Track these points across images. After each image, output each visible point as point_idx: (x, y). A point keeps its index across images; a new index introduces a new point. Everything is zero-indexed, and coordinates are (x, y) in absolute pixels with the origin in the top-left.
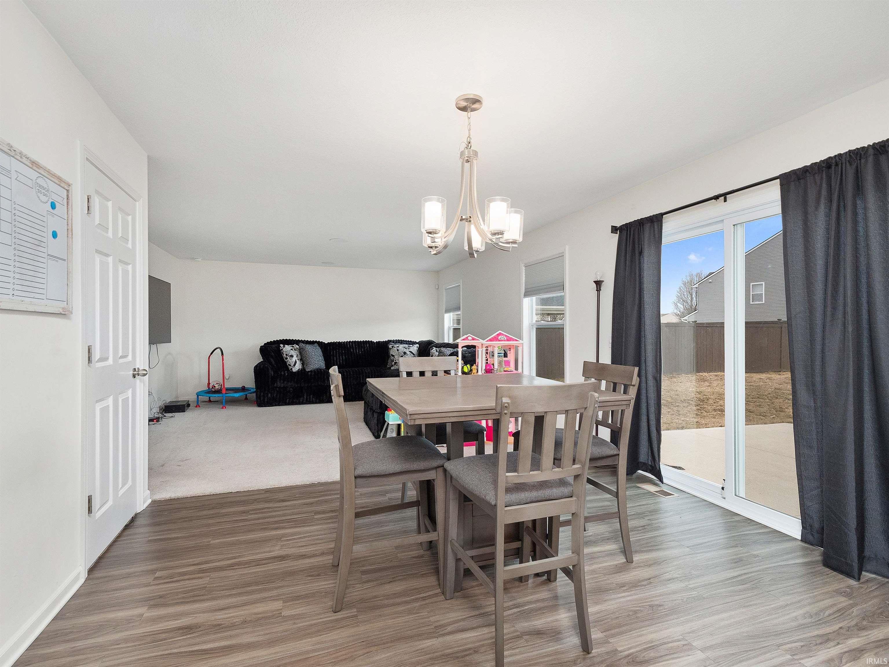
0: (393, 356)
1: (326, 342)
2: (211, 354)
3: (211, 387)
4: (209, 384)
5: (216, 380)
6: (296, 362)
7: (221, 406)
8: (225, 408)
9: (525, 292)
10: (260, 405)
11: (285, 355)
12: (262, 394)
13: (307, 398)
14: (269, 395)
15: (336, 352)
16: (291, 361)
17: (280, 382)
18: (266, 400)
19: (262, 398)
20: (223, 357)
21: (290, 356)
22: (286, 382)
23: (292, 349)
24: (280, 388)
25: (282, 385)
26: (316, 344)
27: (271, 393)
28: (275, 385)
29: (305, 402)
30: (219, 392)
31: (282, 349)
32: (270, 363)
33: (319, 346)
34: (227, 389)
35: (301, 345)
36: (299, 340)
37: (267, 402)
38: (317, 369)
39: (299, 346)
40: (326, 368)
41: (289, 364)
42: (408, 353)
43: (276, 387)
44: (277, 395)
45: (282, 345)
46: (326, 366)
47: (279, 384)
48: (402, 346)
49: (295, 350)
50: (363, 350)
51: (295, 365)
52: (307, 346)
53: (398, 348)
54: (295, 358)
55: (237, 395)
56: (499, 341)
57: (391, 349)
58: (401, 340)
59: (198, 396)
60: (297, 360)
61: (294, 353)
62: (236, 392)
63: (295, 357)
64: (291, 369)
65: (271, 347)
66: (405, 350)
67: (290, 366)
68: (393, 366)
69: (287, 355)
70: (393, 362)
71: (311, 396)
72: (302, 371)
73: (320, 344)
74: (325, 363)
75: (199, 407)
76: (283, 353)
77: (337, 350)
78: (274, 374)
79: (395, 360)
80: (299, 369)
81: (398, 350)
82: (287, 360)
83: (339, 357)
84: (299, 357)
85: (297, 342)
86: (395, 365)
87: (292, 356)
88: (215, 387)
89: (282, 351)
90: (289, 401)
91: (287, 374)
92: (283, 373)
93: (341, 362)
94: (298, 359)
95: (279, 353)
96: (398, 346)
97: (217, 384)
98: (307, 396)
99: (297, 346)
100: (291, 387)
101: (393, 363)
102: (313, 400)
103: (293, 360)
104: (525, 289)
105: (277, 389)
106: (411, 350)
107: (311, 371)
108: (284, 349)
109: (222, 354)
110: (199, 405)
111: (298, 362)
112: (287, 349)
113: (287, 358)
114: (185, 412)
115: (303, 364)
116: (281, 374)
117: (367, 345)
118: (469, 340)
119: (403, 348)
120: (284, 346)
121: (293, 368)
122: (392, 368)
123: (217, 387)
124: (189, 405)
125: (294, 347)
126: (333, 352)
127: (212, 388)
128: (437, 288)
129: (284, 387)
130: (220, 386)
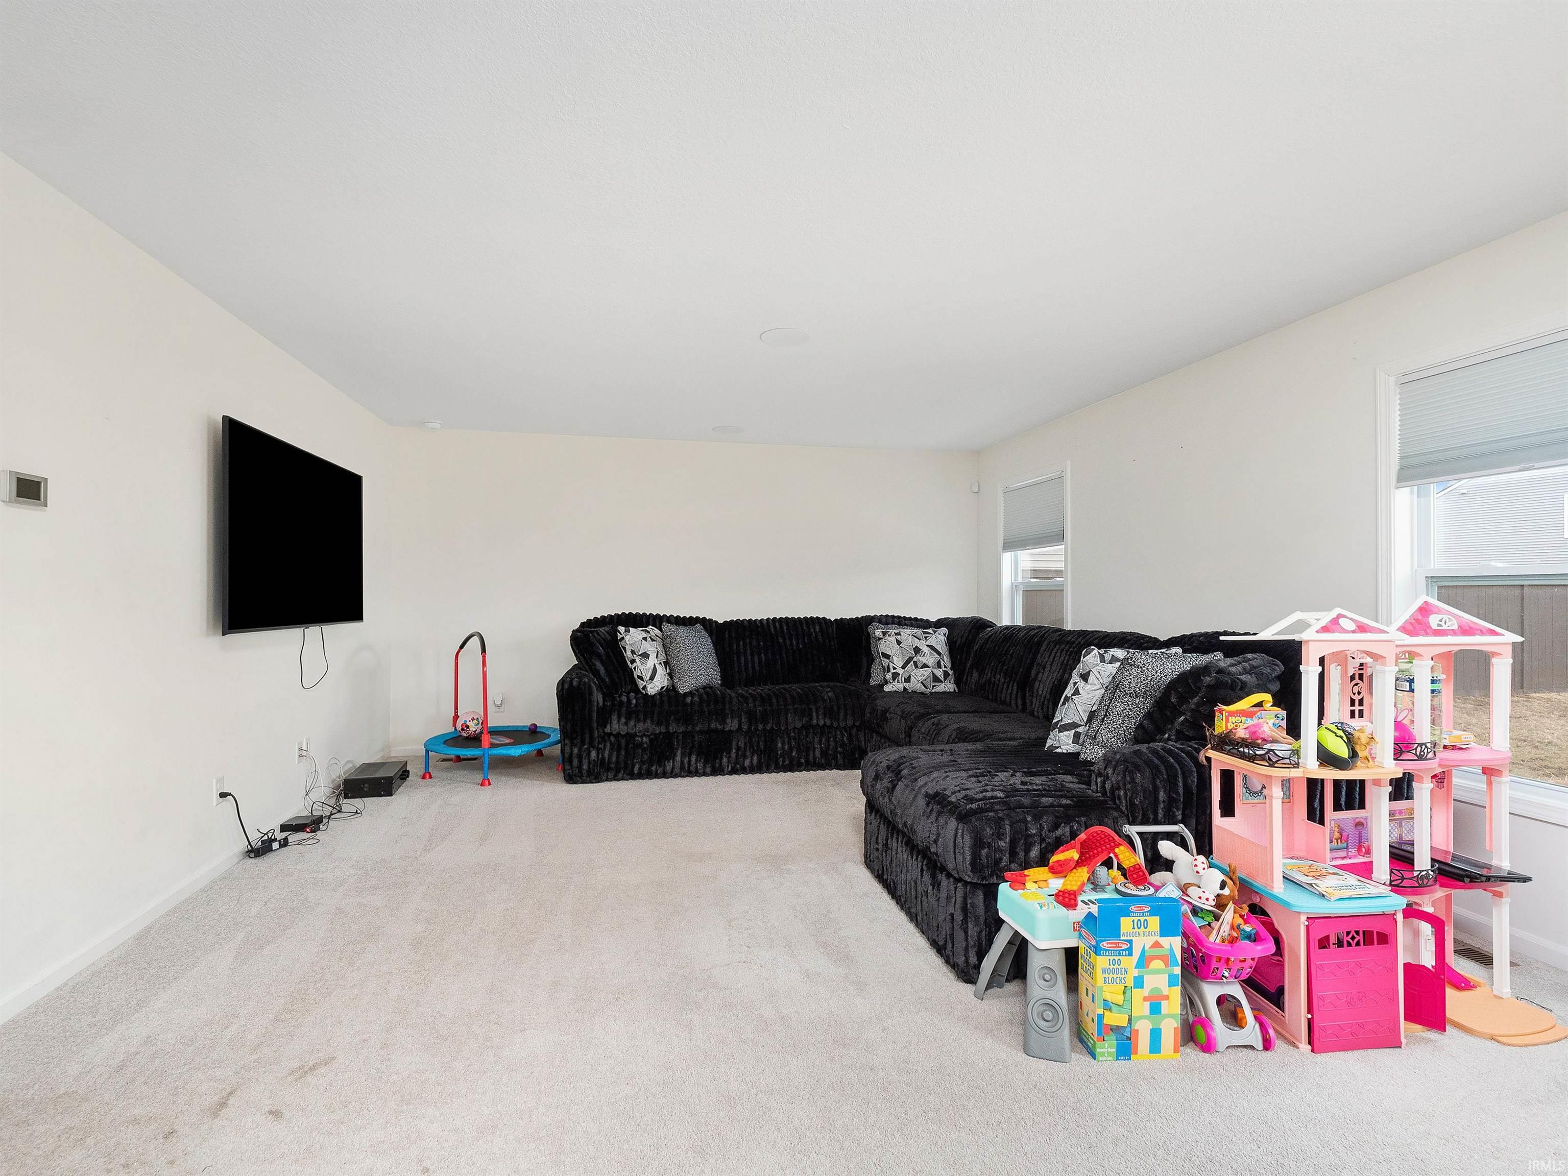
0: (887, 657)
1: (721, 621)
2: (462, 647)
3: (459, 728)
4: (456, 717)
5: (470, 710)
6: (655, 670)
7: (479, 778)
8: (489, 784)
9: (1402, 468)
10: (571, 778)
11: (629, 653)
12: (576, 751)
13: (682, 762)
14: (594, 754)
15: (745, 646)
16: (642, 669)
17: (619, 722)
18: (585, 767)
19: (575, 762)
20: (484, 657)
21: (640, 655)
22: (632, 723)
23: (645, 639)
24: (618, 735)
25: (624, 730)
26: (698, 626)
27: (598, 750)
28: (608, 730)
29: (677, 770)
30: (474, 740)
31: (623, 638)
32: (596, 673)
33: (706, 629)
34: (496, 732)
35: (666, 626)
36: (658, 615)
37: (589, 771)
38: (704, 688)
39: (661, 630)
40: (721, 685)
41: (638, 676)
42: (926, 649)
43: (610, 734)
44: (610, 756)
45: (622, 629)
46: (722, 680)
47: (616, 726)
48: (908, 631)
49: (653, 640)
50: (806, 641)
51: (652, 678)
52: (682, 629)
53: (899, 637)
54: (652, 661)
55: (516, 751)
56: (1438, 633)
57: (880, 639)
58: (899, 617)
59: (427, 752)
60: (657, 666)
61: (651, 648)
62: (516, 743)
63: (653, 656)
64: (644, 688)
65: (598, 633)
66: (917, 643)
67: (642, 679)
68: (886, 682)
69: (633, 652)
70: (889, 671)
71: (693, 758)
72: (669, 693)
73: (707, 625)
74: (721, 672)
75: (430, 777)
76: (624, 648)
77: (748, 641)
78: (604, 700)
79: (894, 668)
80: (662, 688)
81: (899, 643)
82: (635, 664)
83: (752, 655)
84: (662, 657)
85: (657, 620)
86: (894, 680)
87: (645, 656)
88: (468, 727)
89: (622, 643)
90: (640, 769)
91: (634, 701)
92: (624, 699)
93: (757, 668)
94: (660, 663)
95: (614, 647)
96: (896, 631)
97: (473, 719)
98: (683, 755)
99: (657, 631)
100: (645, 735)
101: (889, 676)
102: (697, 767)
103: (648, 666)
104: (1402, 458)
105: (612, 739)
106: (932, 641)
107: (690, 693)
108: (627, 638)
109: (484, 650)
110: (430, 773)
111: (661, 671)
112: (632, 638)
113: (633, 661)
114: (391, 795)
115: (671, 675)
116: (621, 703)
117: (814, 629)
118: (1345, 631)
119: (911, 637)
120: (627, 631)
121: (649, 687)
122: (887, 688)
123: (473, 727)
124: (404, 775)
125: (649, 632)
126: (738, 645)
127: (463, 729)
128: (976, 490)
129: (627, 734)
130: (480, 726)
